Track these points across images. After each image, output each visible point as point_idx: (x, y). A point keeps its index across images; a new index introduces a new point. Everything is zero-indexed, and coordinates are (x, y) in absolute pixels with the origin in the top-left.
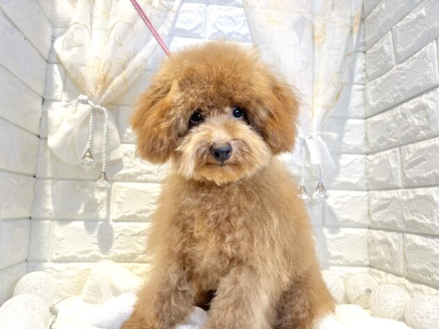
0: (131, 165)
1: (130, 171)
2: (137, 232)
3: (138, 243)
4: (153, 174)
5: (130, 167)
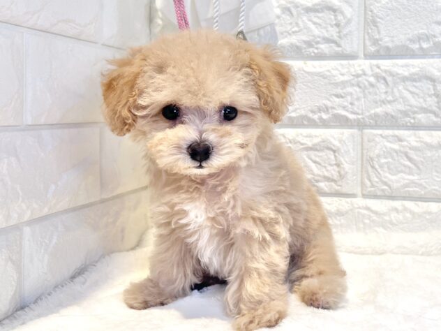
0: (296, 29)
1: (294, 40)
2: (310, 144)
3: (315, 162)
4: (335, 42)
5: (293, 32)
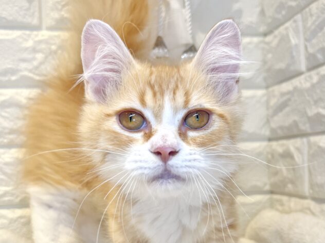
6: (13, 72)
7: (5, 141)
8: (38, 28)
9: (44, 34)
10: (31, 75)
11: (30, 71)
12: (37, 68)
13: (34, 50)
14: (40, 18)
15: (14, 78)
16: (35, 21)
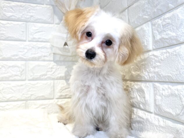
6: (17, 55)
7: (13, 79)
8: (25, 41)
9: (27, 43)
10: (22, 57)
11: (22, 55)
12: (25, 54)
13: (24, 48)
14: (26, 38)
15: (16, 57)
16: (24, 39)
